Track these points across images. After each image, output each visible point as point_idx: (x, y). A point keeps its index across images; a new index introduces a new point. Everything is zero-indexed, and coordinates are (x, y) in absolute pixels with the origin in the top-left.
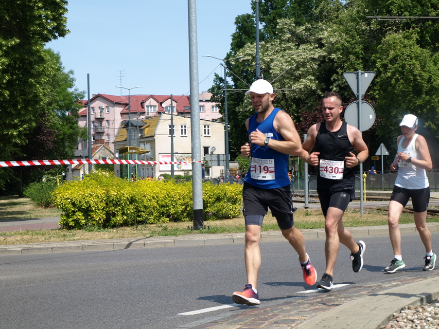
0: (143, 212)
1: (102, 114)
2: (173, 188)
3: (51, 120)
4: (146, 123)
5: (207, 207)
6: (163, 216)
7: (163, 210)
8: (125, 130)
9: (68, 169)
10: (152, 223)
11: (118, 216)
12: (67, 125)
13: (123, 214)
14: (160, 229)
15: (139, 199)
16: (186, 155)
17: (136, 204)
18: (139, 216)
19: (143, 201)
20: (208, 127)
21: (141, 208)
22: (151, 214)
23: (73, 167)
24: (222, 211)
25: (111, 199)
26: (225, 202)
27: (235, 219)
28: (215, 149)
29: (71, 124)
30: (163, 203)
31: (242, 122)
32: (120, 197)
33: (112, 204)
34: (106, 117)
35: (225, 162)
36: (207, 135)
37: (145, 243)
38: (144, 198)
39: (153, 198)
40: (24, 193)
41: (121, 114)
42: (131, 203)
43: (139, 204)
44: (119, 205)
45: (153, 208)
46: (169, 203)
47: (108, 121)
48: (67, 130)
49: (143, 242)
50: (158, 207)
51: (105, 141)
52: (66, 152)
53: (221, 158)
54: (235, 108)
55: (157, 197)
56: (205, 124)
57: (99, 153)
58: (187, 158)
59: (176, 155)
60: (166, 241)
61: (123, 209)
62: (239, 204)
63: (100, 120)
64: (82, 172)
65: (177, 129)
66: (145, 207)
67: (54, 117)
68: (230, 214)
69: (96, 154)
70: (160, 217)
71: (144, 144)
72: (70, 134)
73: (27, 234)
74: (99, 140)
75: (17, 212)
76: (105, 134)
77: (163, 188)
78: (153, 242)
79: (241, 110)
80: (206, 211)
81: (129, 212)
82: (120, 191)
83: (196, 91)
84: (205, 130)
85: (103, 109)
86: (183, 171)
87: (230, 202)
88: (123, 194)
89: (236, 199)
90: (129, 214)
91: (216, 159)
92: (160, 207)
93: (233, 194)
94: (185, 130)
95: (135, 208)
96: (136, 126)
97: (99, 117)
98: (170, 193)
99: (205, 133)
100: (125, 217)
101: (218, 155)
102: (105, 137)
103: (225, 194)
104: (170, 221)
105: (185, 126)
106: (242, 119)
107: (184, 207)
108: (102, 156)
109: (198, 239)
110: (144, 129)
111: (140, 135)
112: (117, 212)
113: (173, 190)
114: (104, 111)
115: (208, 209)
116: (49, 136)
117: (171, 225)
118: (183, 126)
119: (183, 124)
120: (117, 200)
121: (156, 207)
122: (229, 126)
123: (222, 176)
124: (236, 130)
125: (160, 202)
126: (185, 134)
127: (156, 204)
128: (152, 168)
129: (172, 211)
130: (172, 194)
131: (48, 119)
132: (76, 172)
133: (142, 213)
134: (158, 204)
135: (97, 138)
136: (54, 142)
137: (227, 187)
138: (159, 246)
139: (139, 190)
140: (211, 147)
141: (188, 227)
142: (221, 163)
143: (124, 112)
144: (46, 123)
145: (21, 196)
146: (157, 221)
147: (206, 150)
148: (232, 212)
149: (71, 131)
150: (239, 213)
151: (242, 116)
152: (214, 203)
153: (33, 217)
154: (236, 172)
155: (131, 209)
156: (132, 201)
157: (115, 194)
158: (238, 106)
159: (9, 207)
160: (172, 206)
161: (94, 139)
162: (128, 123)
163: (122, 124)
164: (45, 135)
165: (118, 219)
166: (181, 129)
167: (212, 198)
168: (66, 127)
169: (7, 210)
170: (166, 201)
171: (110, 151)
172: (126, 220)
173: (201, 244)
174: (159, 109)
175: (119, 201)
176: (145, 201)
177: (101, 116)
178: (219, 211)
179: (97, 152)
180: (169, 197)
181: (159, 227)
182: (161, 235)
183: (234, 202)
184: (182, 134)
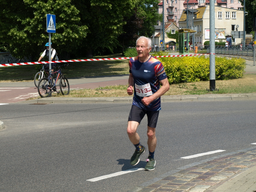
0: (185, 75)
1: (173, 4)
2: (203, 61)
3: (140, 13)
4: (198, 11)
5: (223, 72)
6: (197, 77)
7: (197, 74)
8: (185, 15)
9: (152, 37)
10: (190, 82)
11: (170, 78)
12: (151, 13)
13: (173, 77)
14: (193, 87)
15: (182, 68)
16: (221, 30)
17: (181, 71)
18: (183, 78)
19: (185, 70)
20: (235, 13)
21: (184, 73)
22: (189, 76)
23: (155, 36)
24: (232, 74)
25: (166, 69)
26: (233, 69)
27: (239, 79)
28: (238, 26)
29: (153, 12)
30: (197, 70)
31: (255, 11)
32: (172, 67)
33: (167, 71)
34: (175, 6)
35: (243, 36)
36: (234, 18)
37: (181, 98)
38: (186, 68)
39: (191, 67)
40: (125, 54)
41: (184, 4)
42: (178, 71)
43: (183, 71)
44: (171, 72)
45: (191, 74)
46: (200, 70)
47: (176, 8)
48: (150, 16)
49: (180, 98)
50: (194, 73)
51: (174, 21)
52: (150, 29)
53: (241, 33)
54: (251, 3)
55: (193, 67)
56: (233, 11)
57: (170, 28)
58: (221, 31)
59: (215, 30)
60: (193, 98)
61: (173, 74)
62: (243, 70)
63: (171, 8)
64: (160, 39)
65: (217, 14)
66: (186, 73)
67: (142, 11)
68: (237, 76)
69: (168, 28)
70: (195, 78)
71: (194, 27)
72: (152, 18)
73: (119, 88)
74: (170, 20)
75: (118, 68)
76: (174, 16)
77: (197, 61)
78: (186, 98)
79: (254, 4)
80: (222, 74)
81: (176, 76)
82: (171, 64)
83: (213, 12)
84: (233, 15)
85: (173, 1)
86: (219, 39)
87: (237, 69)
88: (174, 66)
89: (241, 67)
90: (177, 77)
91: (238, 34)
92: (195, 72)
93: (239, 64)
94: (221, 15)
95: (180, 74)
96: (192, 13)
97: (171, 6)
98: (201, 64)
99: (233, 17)
100: (175, 79)
101: (239, 32)
102: (174, 18)
103: (234, 64)
104: (200, 80)
105: (221, 13)
106: (254, 9)
107: (209, 72)
108: (172, 29)
109: (211, 97)
110: (197, 14)
111: (194, 18)
112: (170, 76)
113: (203, 63)
114: (174, 2)
115: (223, 74)
116: (140, 20)
117: (200, 84)
118: (220, 13)
119: (220, 11)
120: (170, 69)
121: (193, 73)
122: (247, 12)
123: (241, 43)
124: (251, 16)
125: (195, 70)
126: (221, 17)
127: (192, 71)
128: (201, 38)
129: (202, 75)
130: (202, 65)
131: (138, 12)
132: (156, 39)
133: (185, 77)
134: (194, 71)
135: (169, 18)
136: (142, 24)
137: (235, 60)
138: (189, 101)
139: (183, 63)
140: (236, 25)
141: (207, 89)
142: (241, 36)
143: (186, 3)
144: (137, 14)
145: (123, 56)
146: (193, 81)
147: (233, 27)
148: (238, 75)
149: (153, 17)
150: (242, 75)
151: (255, 7)
152: (227, 70)
153: (126, 74)
154: (251, 40)
155: (178, 74)
156: (179, 69)
157: (169, 66)
158: (252, 2)
159: (114, 64)
160: (202, 72)
161: (168, 19)
162: (187, 11)
163: (184, 10)
164: (137, 20)
165: (170, 80)
166: (218, 14)
167: (226, 67)
168: (150, 14)
169: (113, 67)
170: (199, 69)
171: (177, 27)
172: (175, 80)
173: (213, 100)
174: (206, 2)
175: (171, 70)
176: (186, 69)
177: (172, 5)
178: (230, 74)
179: (169, 27)
180: (201, 67)
181: (193, 85)
182: (191, 94)
183: (240, 69)
184: (219, 17)
